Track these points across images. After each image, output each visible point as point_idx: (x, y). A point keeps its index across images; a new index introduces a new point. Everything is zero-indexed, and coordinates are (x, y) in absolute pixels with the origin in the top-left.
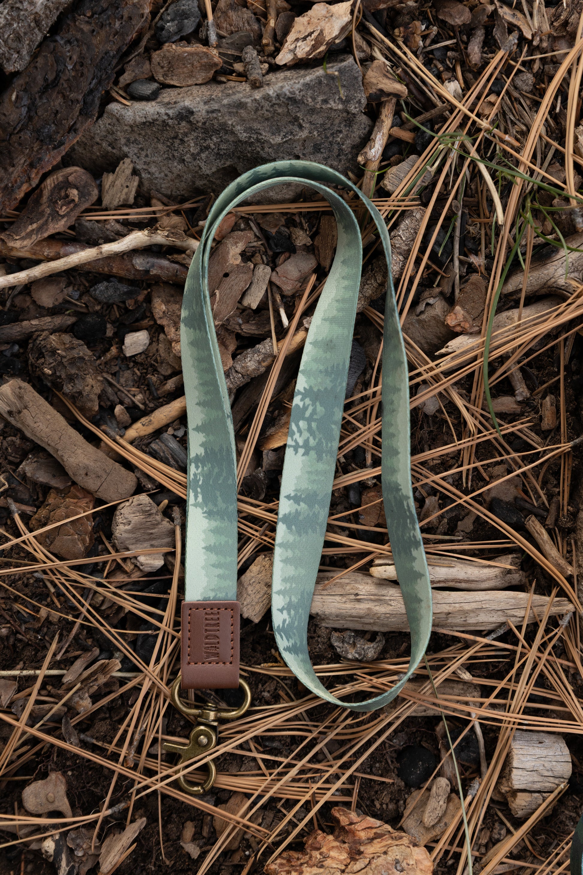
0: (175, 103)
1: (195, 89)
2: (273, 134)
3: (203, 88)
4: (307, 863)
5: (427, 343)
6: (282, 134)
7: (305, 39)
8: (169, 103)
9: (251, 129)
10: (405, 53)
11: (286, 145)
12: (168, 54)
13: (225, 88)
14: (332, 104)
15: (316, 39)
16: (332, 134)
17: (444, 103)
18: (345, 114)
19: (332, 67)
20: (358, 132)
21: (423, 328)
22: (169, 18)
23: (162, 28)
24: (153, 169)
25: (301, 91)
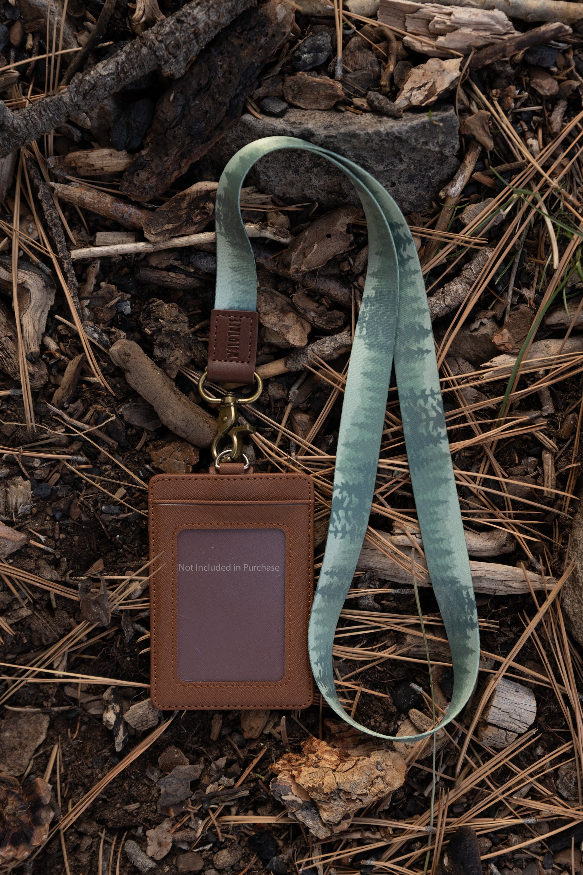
0: (300, 124)
1: (318, 114)
2: (377, 163)
3: (325, 114)
4: (305, 763)
5: (475, 355)
6: (385, 164)
7: (419, 88)
8: (294, 123)
9: (359, 155)
10: (497, 111)
11: (386, 173)
12: (299, 80)
13: (343, 117)
14: (431, 146)
15: (429, 90)
16: (426, 169)
17: (523, 158)
18: (439, 155)
19: (436, 115)
20: (446, 170)
21: (474, 342)
22: (306, 50)
23: (299, 58)
24: (271, 173)
25: (407, 132)
